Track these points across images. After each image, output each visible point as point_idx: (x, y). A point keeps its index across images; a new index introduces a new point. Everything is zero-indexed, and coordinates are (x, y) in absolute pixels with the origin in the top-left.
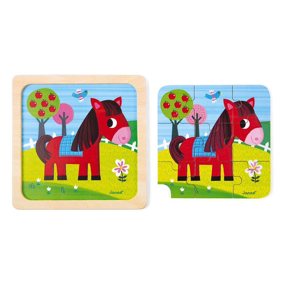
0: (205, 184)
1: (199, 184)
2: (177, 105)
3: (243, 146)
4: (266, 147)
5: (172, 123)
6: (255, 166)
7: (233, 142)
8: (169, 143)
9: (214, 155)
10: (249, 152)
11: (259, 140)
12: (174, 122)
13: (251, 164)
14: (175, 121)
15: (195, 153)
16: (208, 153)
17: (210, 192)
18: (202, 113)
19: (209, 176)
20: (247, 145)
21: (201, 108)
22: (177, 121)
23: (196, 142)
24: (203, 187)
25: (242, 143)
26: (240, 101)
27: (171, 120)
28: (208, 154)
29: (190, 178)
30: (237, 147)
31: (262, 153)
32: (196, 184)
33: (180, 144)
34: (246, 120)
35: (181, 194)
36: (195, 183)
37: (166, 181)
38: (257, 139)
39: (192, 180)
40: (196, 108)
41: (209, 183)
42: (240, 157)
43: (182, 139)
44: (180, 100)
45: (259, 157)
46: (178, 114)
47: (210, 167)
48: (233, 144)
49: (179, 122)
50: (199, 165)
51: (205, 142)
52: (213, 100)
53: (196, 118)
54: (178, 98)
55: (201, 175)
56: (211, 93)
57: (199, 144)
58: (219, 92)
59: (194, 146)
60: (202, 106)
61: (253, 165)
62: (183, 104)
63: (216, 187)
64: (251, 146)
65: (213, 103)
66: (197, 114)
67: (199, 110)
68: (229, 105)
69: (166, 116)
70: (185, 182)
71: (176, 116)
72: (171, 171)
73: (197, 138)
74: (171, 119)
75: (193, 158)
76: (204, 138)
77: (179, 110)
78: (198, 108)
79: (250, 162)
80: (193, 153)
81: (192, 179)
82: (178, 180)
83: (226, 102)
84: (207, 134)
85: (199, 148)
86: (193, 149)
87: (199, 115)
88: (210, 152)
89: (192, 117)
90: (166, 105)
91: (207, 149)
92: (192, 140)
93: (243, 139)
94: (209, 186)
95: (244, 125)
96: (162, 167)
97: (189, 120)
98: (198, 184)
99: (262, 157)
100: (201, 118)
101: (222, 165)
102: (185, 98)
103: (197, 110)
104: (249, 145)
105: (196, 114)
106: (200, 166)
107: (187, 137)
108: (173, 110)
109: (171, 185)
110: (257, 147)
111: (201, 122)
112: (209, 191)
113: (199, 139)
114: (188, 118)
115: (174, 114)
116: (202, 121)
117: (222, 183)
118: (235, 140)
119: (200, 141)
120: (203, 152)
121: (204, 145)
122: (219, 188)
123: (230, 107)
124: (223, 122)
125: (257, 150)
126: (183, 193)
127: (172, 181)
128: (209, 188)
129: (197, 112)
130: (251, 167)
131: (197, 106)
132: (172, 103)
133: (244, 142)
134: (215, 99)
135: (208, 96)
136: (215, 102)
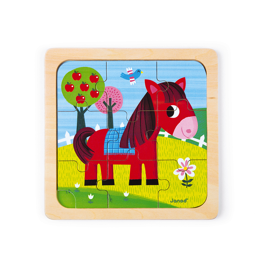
0: (121, 190)
1: (114, 190)
2: (84, 87)
3: (171, 140)
4: (201, 141)
5: (78, 110)
6: (186, 166)
7: (157, 134)
8: (73, 137)
9: (132, 151)
10: (178, 148)
11: (191, 133)
12: (79, 109)
13: (182, 163)
14: (81, 108)
15: (108, 149)
16: (125, 149)
17: (128, 200)
18: (117, 98)
19: (126, 179)
20: (176, 139)
21: (116, 92)
22: (84, 109)
23: (109, 135)
24: (119, 193)
25: (169, 136)
26: (167, 81)
27: (76, 107)
28: (125, 151)
29: (101, 182)
30: (162, 141)
31: (196, 149)
32: (109, 189)
33: (88, 138)
34: (174, 107)
35: (89, 202)
36: (107, 189)
37: (70, 186)
38: (189, 131)
39: (103, 185)
40: (109, 92)
41: (126, 188)
42: (167, 154)
43: (90, 131)
44: (88, 81)
45: (192, 154)
46: (84, 99)
47: (127, 168)
48: (158, 138)
49: (86, 110)
50: (114, 165)
51: (121, 136)
52: (131, 81)
53: (108, 104)
54: (85, 79)
55: (116, 178)
56: (128, 72)
57: (113, 138)
58: (139, 71)
59: (106, 141)
60: (117, 89)
61: (185, 165)
62: (92, 86)
63: (135, 194)
64: (181, 140)
65: (131, 84)
66: (110, 99)
67: (113, 94)
68: (152, 87)
69: (69, 102)
70: (94, 187)
71: (82, 102)
72: (76, 173)
73: (110, 129)
74: (75, 105)
75: (106, 156)
76: (120, 130)
77: (87, 94)
78: (111, 92)
79: (180, 160)
80: (105, 150)
81: (104, 183)
82: (86, 184)
83: (148, 83)
84: (123, 125)
85: (113, 143)
86: (105, 144)
87: (112, 100)
88: (127, 147)
89: (104, 102)
90: (69, 88)
91: (123, 145)
92: (103, 132)
93: (171, 132)
94: (126, 192)
95: (172, 113)
96: (64, 168)
97: (99, 107)
98: (111, 189)
99: (196, 155)
100: (115, 104)
101: (143, 165)
102: (94, 79)
103: (110, 93)
104: (178, 139)
105: (108, 99)
106: (115, 166)
107: (97, 128)
108: (79, 94)
109: (75, 191)
110: (189, 141)
111: (115, 110)
112: (126, 199)
113: (113, 131)
114: (98, 105)
115: (80, 99)
116: (117, 108)
117: (143, 188)
118: (160, 133)
119: (114, 134)
120: (118, 148)
121: (120, 139)
122: (140, 194)
123: (154, 90)
124: (145, 108)
125: (189, 145)
126: (91, 201)
127: (77, 186)
128: (126, 195)
129: (110, 96)
130: (181, 167)
131: (110, 89)
132: (77, 84)
133: (172, 135)
134: (134, 79)
135: (124, 76)
136: (133, 84)
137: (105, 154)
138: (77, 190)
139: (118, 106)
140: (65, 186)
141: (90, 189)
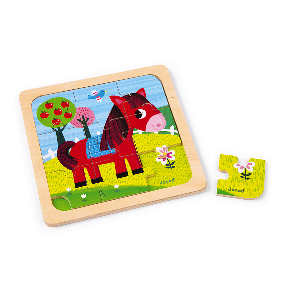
0: (110, 184)
1: (104, 185)
2: (57, 112)
3: (146, 135)
4: (172, 130)
5: (56, 130)
6: (165, 152)
7: (131, 133)
8: (56, 152)
9: (113, 151)
10: (154, 140)
11: (161, 126)
12: (57, 129)
13: (160, 150)
14: (59, 128)
15: (91, 154)
16: (106, 151)
17: (119, 191)
18: (88, 114)
19: (113, 174)
20: (150, 133)
21: (87, 110)
22: (61, 128)
23: (89, 143)
24: (109, 187)
25: (143, 133)
26: (129, 94)
27: (53, 129)
28: (106, 152)
29: (90, 181)
30: (138, 137)
31: (169, 137)
32: (99, 186)
33: (70, 150)
34: (141, 110)
35: (83, 201)
36: (98, 186)
37: (62, 192)
38: (159, 125)
39: (93, 183)
40: (80, 111)
41: (115, 181)
42: (145, 147)
43: (71, 144)
44: (60, 107)
45: (167, 142)
46: (60, 121)
47: (112, 165)
48: (133, 136)
49: (63, 129)
50: (99, 166)
51: (99, 142)
52: (98, 100)
53: (82, 120)
54: (58, 106)
55: (103, 176)
56: (94, 94)
57: (93, 145)
58: (103, 91)
59: (87, 148)
60: (87, 108)
61: (163, 151)
62: (64, 110)
63: (125, 184)
64: (154, 133)
65: (99, 102)
66: (83, 117)
67: (84, 112)
68: (117, 100)
69: (46, 126)
70: (85, 187)
71: (59, 124)
72: (65, 180)
73: (89, 139)
74: (53, 127)
75: (90, 160)
76: (97, 137)
77: (61, 117)
78: (82, 111)
79: (158, 149)
80: (88, 156)
81: (93, 182)
82: (76, 187)
83: (113, 98)
84: (100, 133)
85: (94, 148)
86: (87, 151)
87: (85, 117)
88: (108, 149)
89: (78, 120)
90: (44, 115)
91: (103, 147)
94: (116, 185)
95: (141, 115)
96: (53, 178)
97: (74, 124)
98: (102, 186)
99: (171, 141)
100: (88, 119)
101: (126, 160)
102: (65, 104)
103: (82, 112)
104: (151, 133)
105: (81, 117)
106: (101, 167)
107: (77, 140)
108: (54, 118)
109: (68, 194)
110: (161, 132)
111: (89, 123)
112: (117, 190)
113: (92, 139)
114: (73, 122)
115: (55, 122)
116: (91, 122)
117: (131, 178)
118: (134, 132)
119: (93, 142)
120: (100, 152)
121: (99, 144)
122: (129, 184)
123: (119, 102)
125: (162, 135)
126: (85, 199)
127: (69, 190)
128: (116, 187)
129: (82, 114)
130: (160, 154)
131: (81, 109)
132: (50, 112)
133: (145, 131)
134: (100, 98)
135: (91, 97)
136: (100, 101)
137: (88, 159)
138: (69, 194)
139: (92, 120)
140: (57, 193)
141: (82, 190)
